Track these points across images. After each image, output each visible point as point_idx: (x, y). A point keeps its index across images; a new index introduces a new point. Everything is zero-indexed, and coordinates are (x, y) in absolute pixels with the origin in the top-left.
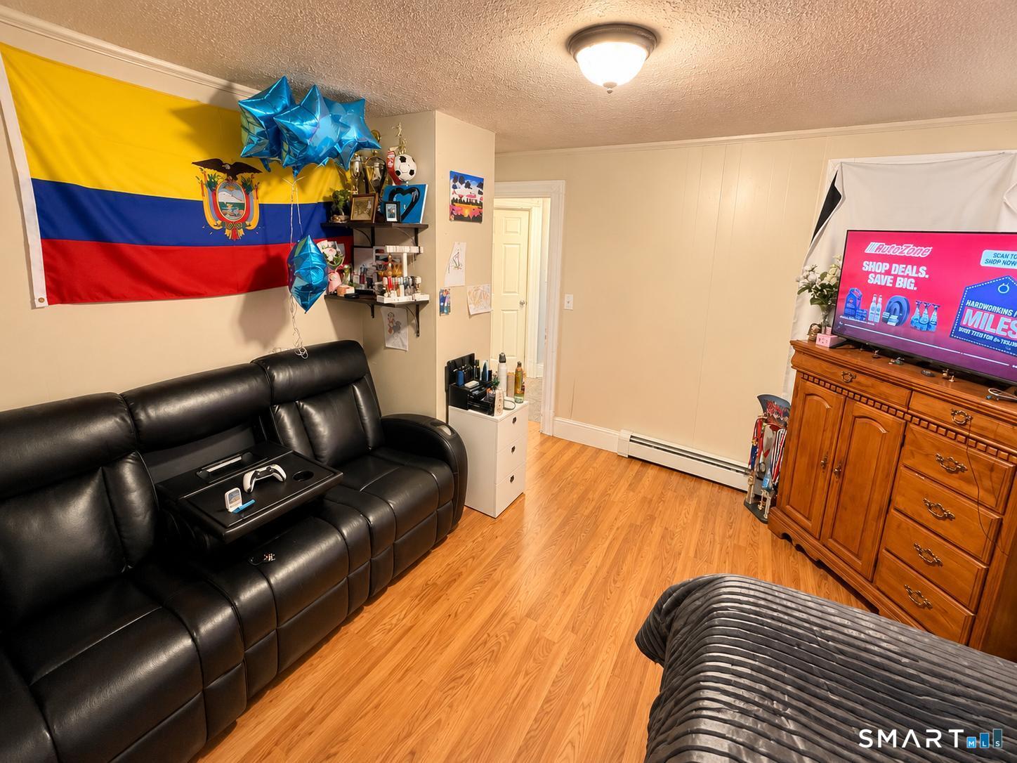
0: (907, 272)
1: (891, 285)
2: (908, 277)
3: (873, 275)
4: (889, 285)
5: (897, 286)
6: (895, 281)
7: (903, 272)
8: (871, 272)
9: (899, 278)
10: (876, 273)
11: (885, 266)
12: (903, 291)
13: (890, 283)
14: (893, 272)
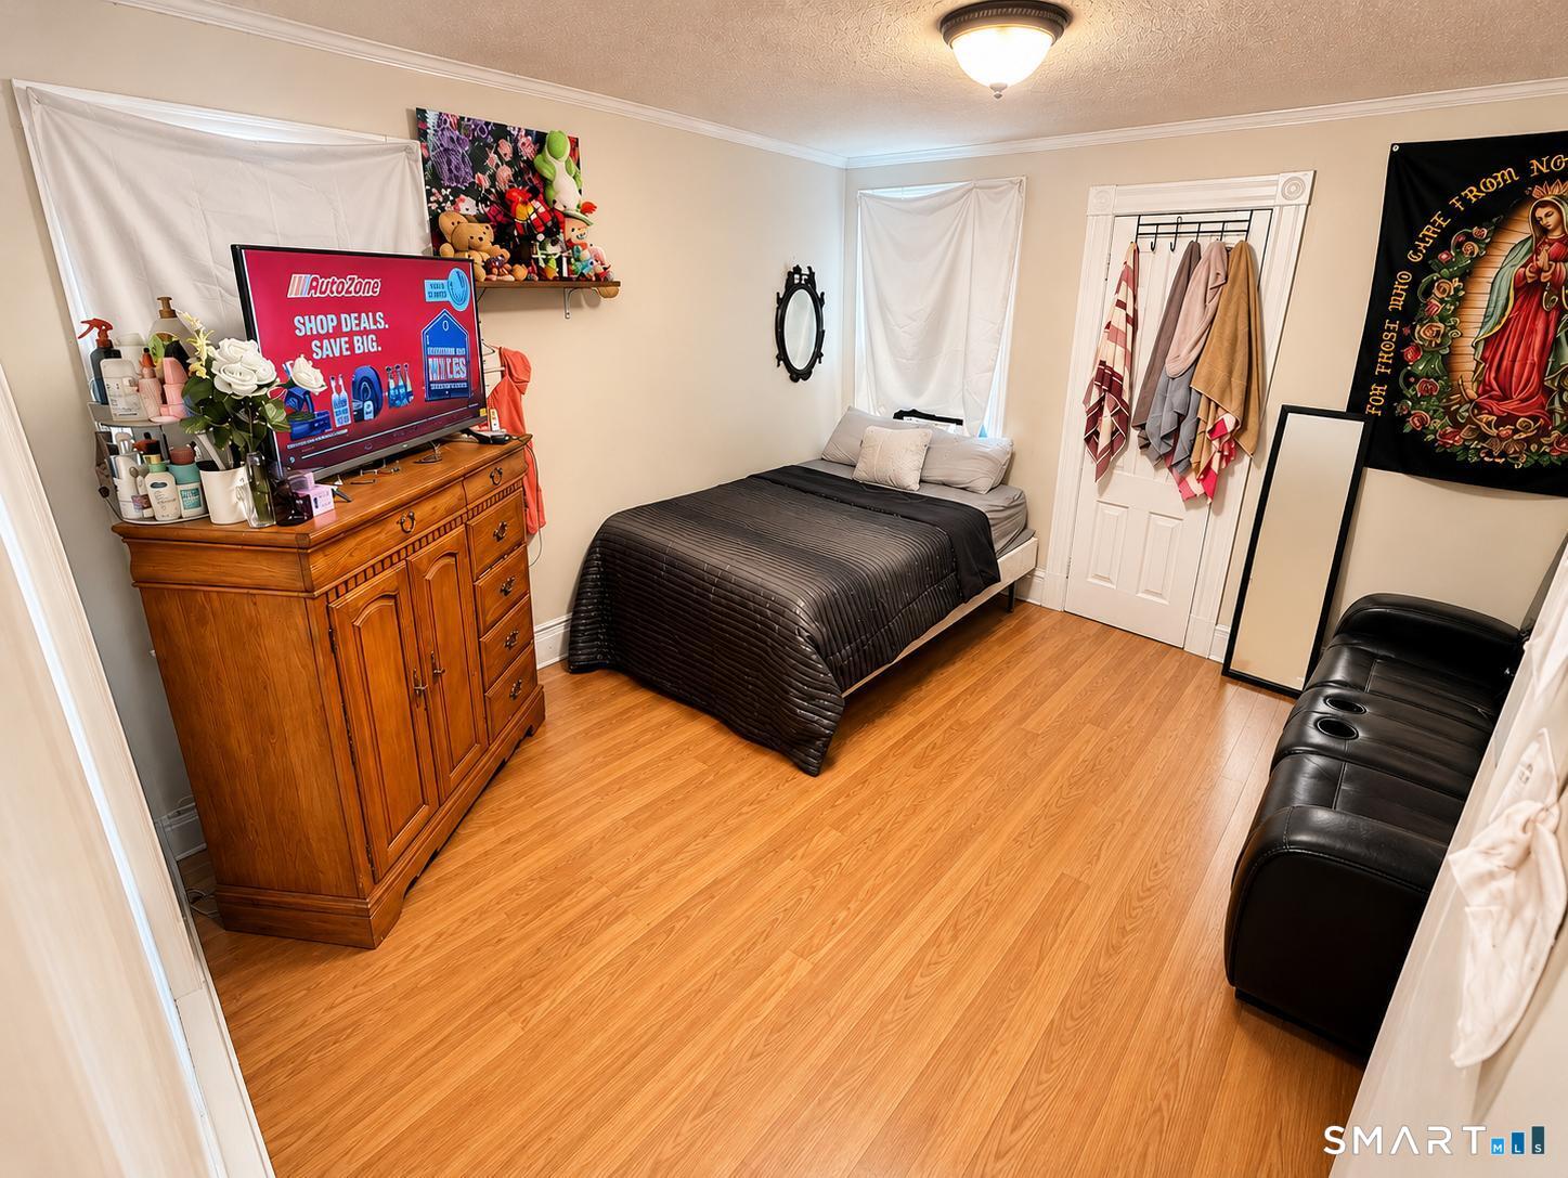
0: (363, 325)
1: (349, 353)
2: (366, 332)
3: (318, 343)
4: (346, 353)
5: (357, 351)
6: (351, 343)
7: (357, 325)
8: (313, 337)
9: (356, 338)
10: (320, 337)
11: (329, 322)
12: (367, 358)
13: (347, 349)
14: (345, 329)
